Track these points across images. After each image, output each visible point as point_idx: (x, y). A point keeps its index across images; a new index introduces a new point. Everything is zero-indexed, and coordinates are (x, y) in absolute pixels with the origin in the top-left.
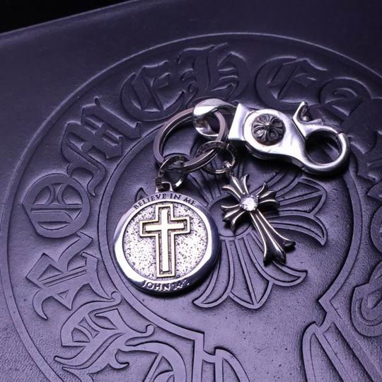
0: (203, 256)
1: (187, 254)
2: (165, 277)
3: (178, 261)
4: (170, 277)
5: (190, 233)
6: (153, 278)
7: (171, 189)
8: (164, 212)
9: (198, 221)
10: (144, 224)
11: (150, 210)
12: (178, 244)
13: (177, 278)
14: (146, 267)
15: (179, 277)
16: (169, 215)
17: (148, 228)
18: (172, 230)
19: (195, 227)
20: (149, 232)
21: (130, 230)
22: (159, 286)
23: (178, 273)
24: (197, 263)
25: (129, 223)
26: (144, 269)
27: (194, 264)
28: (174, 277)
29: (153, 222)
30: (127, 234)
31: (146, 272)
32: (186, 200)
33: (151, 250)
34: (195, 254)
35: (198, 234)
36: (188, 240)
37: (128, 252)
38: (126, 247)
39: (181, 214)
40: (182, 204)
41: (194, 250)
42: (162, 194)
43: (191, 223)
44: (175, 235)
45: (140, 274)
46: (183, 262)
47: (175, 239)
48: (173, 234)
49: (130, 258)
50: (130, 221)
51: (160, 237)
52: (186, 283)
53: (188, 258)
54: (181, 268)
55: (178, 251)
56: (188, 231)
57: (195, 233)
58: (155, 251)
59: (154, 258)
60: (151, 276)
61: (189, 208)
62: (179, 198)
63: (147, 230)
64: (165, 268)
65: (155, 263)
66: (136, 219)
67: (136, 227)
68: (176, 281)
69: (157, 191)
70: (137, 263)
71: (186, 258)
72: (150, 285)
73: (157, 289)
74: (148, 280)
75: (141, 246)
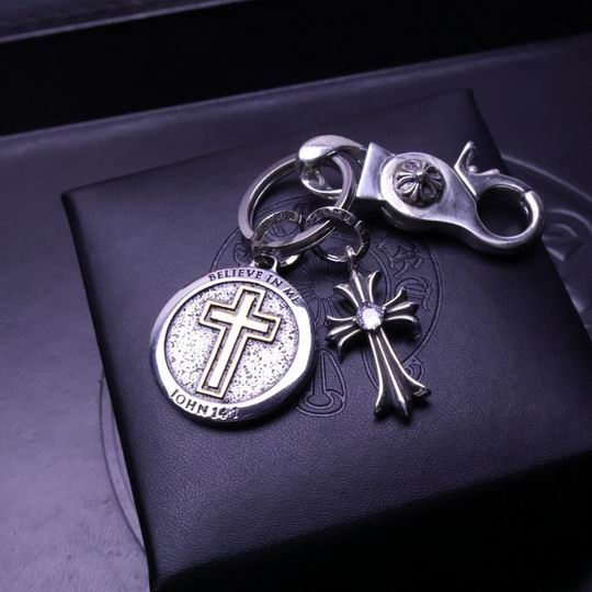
0: (275, 383)
1: (252, 372)
2: (207, 395)
3: (237, 378)
4: (216, 398)
5: (272, 343)
6: (191, 390)
7: (274, 268)
8: (249, 299)
9: (291, 329)
10: (212, 306)
11: (231, 288)
13: (224, 402)
15: (228, 402)
16: (253, 305)
17: (216, 314)
18: (248, 329)
19: (284, 337)
20: (215, 321)
21: (190, 308)
22: (193, 405)
23: (229, 396)
24: (263, 391)
25: (192, 298)
26: (183, 372)
27: (258, 390)
28: (222, 400)
29: (226, 309)
30: (182, 312)
31: (185, 378)
32: (287, 292)
33: (206, 349)
34: (267, 376)
35: (283, 349)
36: (265, 353)
37: (172, 339)
38: (174, 331)
39: (272, 310)
40: (279, 297)
41: (267, 372)
42: (257, 270)
43: (279, 329)
44: (249, 338)
45: (175, 378)
46: (243, 382)
47: (246, 344)
48: (246, 335)
49: (171, 350)
50: (195, 296)
51: (226, 334)
52: (234, 415)
53: (253, 380)
54: (236, 390)
55: (243, 363)
56: (270, 339)
57: (280, 345)
58: (210, 352)
59: (205, 362)
60: (189, 386)
61: (287, 307)
62: (278, 285)
63: (213, 317)
64: (213, 382)
65: (203, 370)
66: (205, 296)
67: (199, 307)
68: (220, 406)
69: (253, 264)
70: (178, 361)
71: (251, 377)
72: (180, 400)
73: (188, 410)
74: (181, 392)
75: (195, 337)
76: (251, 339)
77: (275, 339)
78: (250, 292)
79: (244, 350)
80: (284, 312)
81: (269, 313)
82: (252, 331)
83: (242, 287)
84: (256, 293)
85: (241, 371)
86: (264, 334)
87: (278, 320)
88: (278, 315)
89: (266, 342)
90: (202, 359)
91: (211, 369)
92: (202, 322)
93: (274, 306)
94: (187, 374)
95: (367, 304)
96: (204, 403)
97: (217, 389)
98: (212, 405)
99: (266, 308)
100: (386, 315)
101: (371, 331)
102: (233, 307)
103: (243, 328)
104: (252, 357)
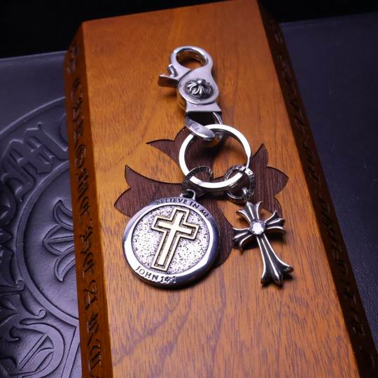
0: (197, 263)
1: (183, 257)
2: (157, 269)
3: (174, 260)
4: (163, 271)
5: (194, 240)
6: (148, 267)
7: (194, 198)
8: (180, 215)
9: (205, 232)
10: (159, 219)
11: (169, 209)
12: (181, 246)
13: (168, 274)
14: (146, 256)
15: (170, 273)
16: (182, 219)
17: (161, 224)
18: (180, 232)
19: (201, 237)
20: (161, 227)
21: (145, 220)
22: (150, 275)
23: (170, 270)
24: (190, 267)
25: (147, 214)
26: (143, 256)
27: (187, 267)
28: (166, 272)
29: (167, 220)
30: (141, 222)
31: (144, 260)
32: (202, 211)
33: (156, 243)
34: (192, 259)
35: (201, 244)
36: (190, 245)
37: (135, 237)
38: (136, 233)
39: (193, 222)
40: (197, 214)
41: (192, 256)
42: (184, 199)
43: (198, 232)
44: (181, 237)
45: (138, 260)
46: (178, 262)
47: (179, 241)
48: (179, 236)
49: (135, 244)
50: (148, 213)
51: (167, 235)
52: (174, 281)
53: (184, 261)
54: (174, 267)
55: (177, 252)
56: (193, 238)
57: (199, 241)
58: (158, 245)
59: (155, 251)
60: (147, 264)
61: (202, 220)
62: (196, 208)
63: (159, 225)
64: (161, 262)
65: (154, 255)
66: (154, 213)
67: (151, 219)
68: (165, 276)
69: (181, 196)
70: (140, 250)
71: (182, 259)
72: (142, 272)
73: (147, 277)
74: (142, 267)
75: (149, 236)
76: (182, 238)
77: (196, 238)
78: (180, 211)
79: (178, 244)
80: (201, 223)
81: (191, 223)
82: (182, 233)
83: (176, 208)
84: (183, 212)
85: (177, 256)
86: (189, 235)
87: (197, 227)
88: (197, 225)
89: (191, 240)
90: (154, 249)
91: (159, 255)
92: (153, 228)
93: (194, 219)
94: (145, 257)
95: (256, 220)
96: (156, 274)
97: (163, 266)
98: (160, 275)
99: (190, 220)
100: (267, 226)
101: (258, 235)
102: (171, 219)
103: (177, 231)
104: (183, 248)
